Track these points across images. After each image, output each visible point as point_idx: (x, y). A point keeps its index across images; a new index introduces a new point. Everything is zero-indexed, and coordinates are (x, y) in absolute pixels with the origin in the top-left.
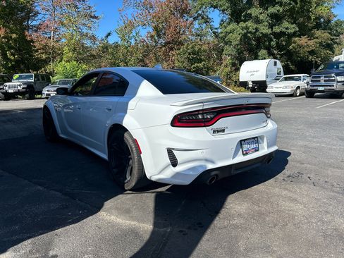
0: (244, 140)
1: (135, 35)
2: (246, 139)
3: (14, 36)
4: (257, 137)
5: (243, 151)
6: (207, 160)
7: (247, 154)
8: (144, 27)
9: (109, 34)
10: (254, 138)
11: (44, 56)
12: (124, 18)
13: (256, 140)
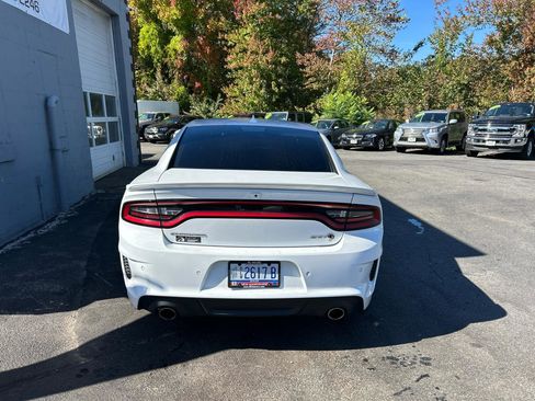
0: (240, 263)
1: (463, 41)
2: (246, 262)
3: (283, 59)
4: (278, 262)
5: (230, 282)
6: (149, 281)
7: (240, 286)
8: (480, 27)
9: (421, 44)
10: (269, 263)
11: (315, 86)
12: (444, 15)
13: (275, 266)
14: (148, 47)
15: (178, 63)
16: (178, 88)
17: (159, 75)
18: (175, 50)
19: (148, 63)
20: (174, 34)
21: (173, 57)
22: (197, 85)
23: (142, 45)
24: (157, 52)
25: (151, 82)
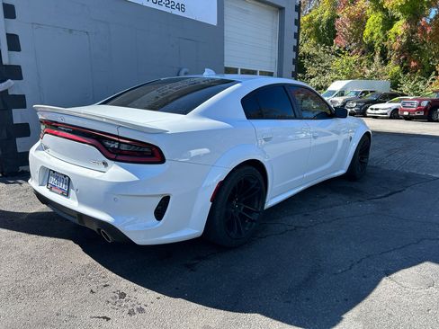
10: (64, 175)
13: (66, 180)
14: (372, 34)
15: (396, 45)
16: (393, 68)
17: (377, 58)
18: (396, 34)
19: (371, 48)
20: (398, 19)
21: (393, 40)
22: (413, 64)
23: (367, 32)
24: (378, 37)
25: (370, 65)
